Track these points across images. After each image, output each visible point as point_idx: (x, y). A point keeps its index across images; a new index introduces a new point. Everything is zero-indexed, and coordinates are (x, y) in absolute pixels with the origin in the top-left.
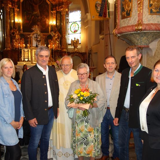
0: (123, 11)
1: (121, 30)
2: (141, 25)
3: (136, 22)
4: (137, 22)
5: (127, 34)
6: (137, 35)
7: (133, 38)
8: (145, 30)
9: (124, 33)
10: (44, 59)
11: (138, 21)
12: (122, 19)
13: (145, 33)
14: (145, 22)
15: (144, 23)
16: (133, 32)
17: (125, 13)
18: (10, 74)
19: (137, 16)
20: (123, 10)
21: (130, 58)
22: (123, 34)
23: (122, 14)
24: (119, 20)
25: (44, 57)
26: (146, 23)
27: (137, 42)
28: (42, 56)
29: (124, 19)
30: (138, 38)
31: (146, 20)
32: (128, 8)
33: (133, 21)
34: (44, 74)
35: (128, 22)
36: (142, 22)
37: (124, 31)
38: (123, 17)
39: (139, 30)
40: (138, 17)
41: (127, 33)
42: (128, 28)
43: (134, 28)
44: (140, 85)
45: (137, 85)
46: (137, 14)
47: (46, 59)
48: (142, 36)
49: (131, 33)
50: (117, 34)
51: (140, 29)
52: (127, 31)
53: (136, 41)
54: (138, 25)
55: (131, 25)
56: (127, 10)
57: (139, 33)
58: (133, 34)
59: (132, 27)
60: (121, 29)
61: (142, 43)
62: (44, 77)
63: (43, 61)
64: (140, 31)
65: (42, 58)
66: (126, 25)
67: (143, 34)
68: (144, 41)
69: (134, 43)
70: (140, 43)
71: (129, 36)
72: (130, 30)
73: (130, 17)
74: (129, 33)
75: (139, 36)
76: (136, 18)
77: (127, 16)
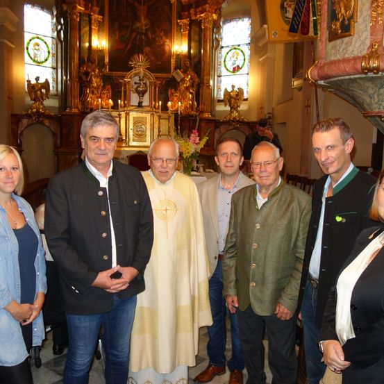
0: (332, 20)
1: (327, 70)
2: (378, 58)
3: (364, 50)
4: (366, 48)
5: (343, 80)
6: (369, 84)
7: (358, 92)
9: (334, 77)
10: (100, 145)
11: (372, 46)
12: (330, 40)
16: (356, 74)
17: (338, 24)
18: (12, 184)
19: (367, 34)
20: (333, 16)
21: (323, 149)
22: (332, 80)
23: (329, 28)
24: (324, 44)
25: (102, 140)
27: (368, 102)
28: (95, 138)
29: (336, 41)
30: (371, 91)
32: (346, 12)
33: (357, 45)
34: (101, 186)
35: (346, 48)
36: (380, 49)
37: (333, 73)
38: (334, 36)
39: (371, 70)
40: (371, 35)
41: (342, 78)
42: (342, 66)
43: (359, 66)
44: (344, 221)
45: (339, 219)
46: (369, 29)
47: (107, 145)
48: (382, 87)
49: (352, 77)
50: (316, 81)
51: (374, 68)
52: (340, 73)
53: (368, 100)
54: (370, 57)
55: (352, 56)
56: (344, 19)
57: (372, 77)
58: (358, 80)
59: (353, 62)
60: (326, 68)
61: (383, 103)
62: (101, 193)
63: (99, 152)
64: (374, 73)
65: (97, 145)
66: (339, 57)
71: (348, 85)
72: (347, 69)
73: (350, 35)
74: (347, 77)
75: (374, 85)
76: (366, 39)
77: (341, 33)
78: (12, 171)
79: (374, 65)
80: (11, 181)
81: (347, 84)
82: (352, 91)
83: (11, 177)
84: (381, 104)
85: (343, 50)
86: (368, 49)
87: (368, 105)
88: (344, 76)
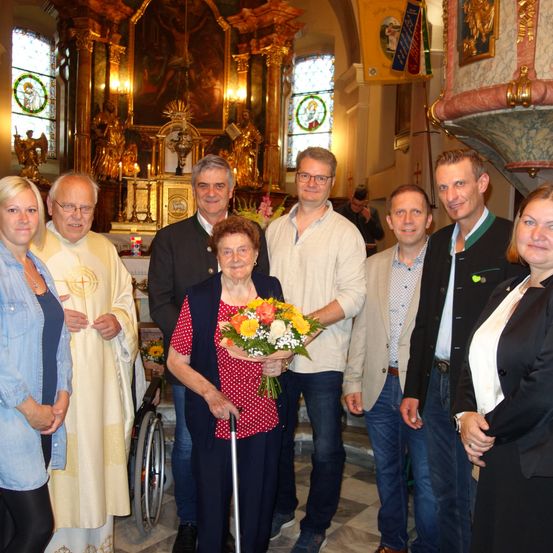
0: (464, 38)
1: (458, 105)
2: (529, 85)
3: (509, 75)
4: (512, 73)
5: (479, 118)
6: (515, 123)
7: (500, 136)
8: (542, 101)
9: (467, 114)
11: (519, 70)
12: (462, 64)
13: (542, 114)
14: (543, 73)
15: (539, 77)
16: (499, 109)
17: (473, 42)
18: (27, 232)
19: (513, 54)
20: (465, 32)
23: (460, 48)
24: (452, 71)
26: (547, 77)
27: (514, 150)
29: (469, 66)
30: (517, 134)
31: (548, 66)
32: (483, 25)
33: (499, 70)
35: (483, 74)
36: (531, 74)
37: (467, 108)
38: (466, 59)
39: (519, 102)
40: (519, 55)
41: (479, 114)
42: (479, 97)
43: (502, 97)
45: (476, 279)
46: (515, 48)
47: (218, 192)
48: (532, 127)
49: (493, 112)
50: (442, 121)
51: (524, 99)
52: (476, 108)
53: (513, 147)
54: (517, 85)
55: (493, 84)
56: (480, 34)
57: (520, 112)
58: (500, 118)
59: (494, 92)
60: (456, 102)
61: (534, 151)
64: (525, 106)
66: (474, 86)
67: (536, 117)
68: (542, 146)
69: (506, 151)
70: (525, 151)
71: (487, 125)
72: (487, 102)
73: (489, 57)
74: (486, 113)
75: (522, 124)
76: (511, 61)
77: (477, 53)
78: (28, 213)
79: (524, 95)
80: (26, 227)
81: (484, 125)
82: (492, 134)
83: (25, 221)
84: (531, 152)
85: (480, 77)
86: (515, 74)
87: (513, 154)
88: (482, 112)
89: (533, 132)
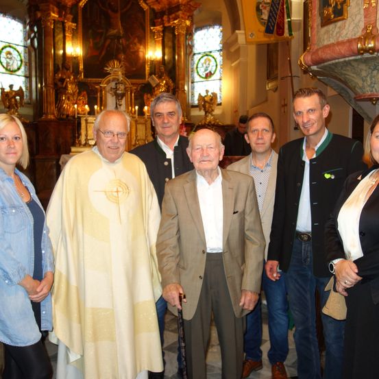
0: (324, 6)
1: (321, 55)
2: (374, 38)
3: (358, 31)
4: (360, 30)
5: (336, 63)
6: (363, 66)
7: (350, 75)
11: (366, 28)
12: (323, 25)
16: (352, 56)
17: (331, 9)
18: (14, 155)
19: (361, 17)
20: (325, 2)
21: (305, 113)
23: (321, 14)
24: (316, 30)
27: (361, 85)
29: (328, 26)
30: (364, 74)
33: (351, 28)
35: (339, 32)
36: (374, 31)
37: (328, 56)
38: (326, 22)
39: (367, 51)
40: (365, 17)
41: (337, 61)
43: (354, 47)
46: (362, 12)
48: (375, 69)
49: (347, 59)
50: (309, 66)
51: (370, 49)
52: (335, 56)
53: (360, 83)
54: (365, 39)
55: (347, 39)
56: (336, 4)
57: (367, 58)
58: (352, 62)
59: (348, 44)
60: (320, 52)
61: (376, 86)
64: (370, 54)
66: (332, 41)
69: (355, 87)
70: (369, 86)
71: (342, 68)
72: (343, 52)
73: (343, 19)
74: (342, 60)
75: (367, 67)
76: (359, 21)
77: (334, 17)
78: (15, 141)
79: (370, 46)
80: (13, 151)
81: (340, 68)
82: (345, 74)
84: (373, 87)
85: (337, 34)
86: (362, 31)
87: (361, 88)
88: (338, 59)
89: (375, 72)
